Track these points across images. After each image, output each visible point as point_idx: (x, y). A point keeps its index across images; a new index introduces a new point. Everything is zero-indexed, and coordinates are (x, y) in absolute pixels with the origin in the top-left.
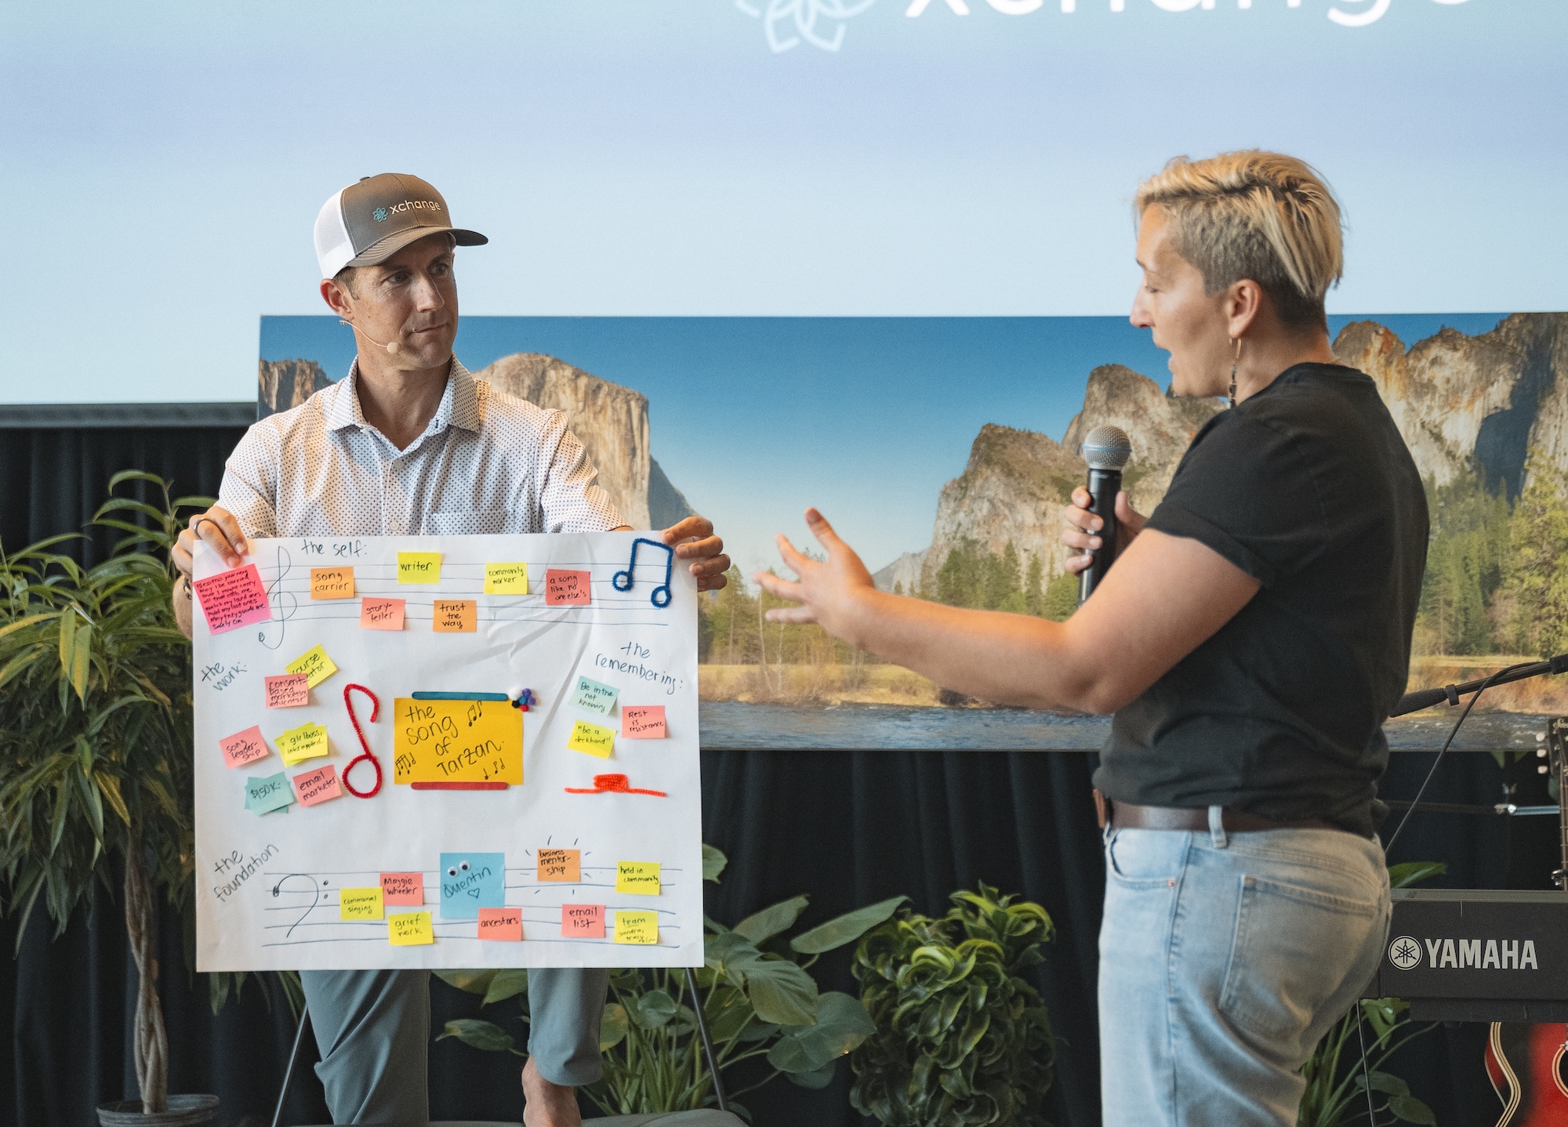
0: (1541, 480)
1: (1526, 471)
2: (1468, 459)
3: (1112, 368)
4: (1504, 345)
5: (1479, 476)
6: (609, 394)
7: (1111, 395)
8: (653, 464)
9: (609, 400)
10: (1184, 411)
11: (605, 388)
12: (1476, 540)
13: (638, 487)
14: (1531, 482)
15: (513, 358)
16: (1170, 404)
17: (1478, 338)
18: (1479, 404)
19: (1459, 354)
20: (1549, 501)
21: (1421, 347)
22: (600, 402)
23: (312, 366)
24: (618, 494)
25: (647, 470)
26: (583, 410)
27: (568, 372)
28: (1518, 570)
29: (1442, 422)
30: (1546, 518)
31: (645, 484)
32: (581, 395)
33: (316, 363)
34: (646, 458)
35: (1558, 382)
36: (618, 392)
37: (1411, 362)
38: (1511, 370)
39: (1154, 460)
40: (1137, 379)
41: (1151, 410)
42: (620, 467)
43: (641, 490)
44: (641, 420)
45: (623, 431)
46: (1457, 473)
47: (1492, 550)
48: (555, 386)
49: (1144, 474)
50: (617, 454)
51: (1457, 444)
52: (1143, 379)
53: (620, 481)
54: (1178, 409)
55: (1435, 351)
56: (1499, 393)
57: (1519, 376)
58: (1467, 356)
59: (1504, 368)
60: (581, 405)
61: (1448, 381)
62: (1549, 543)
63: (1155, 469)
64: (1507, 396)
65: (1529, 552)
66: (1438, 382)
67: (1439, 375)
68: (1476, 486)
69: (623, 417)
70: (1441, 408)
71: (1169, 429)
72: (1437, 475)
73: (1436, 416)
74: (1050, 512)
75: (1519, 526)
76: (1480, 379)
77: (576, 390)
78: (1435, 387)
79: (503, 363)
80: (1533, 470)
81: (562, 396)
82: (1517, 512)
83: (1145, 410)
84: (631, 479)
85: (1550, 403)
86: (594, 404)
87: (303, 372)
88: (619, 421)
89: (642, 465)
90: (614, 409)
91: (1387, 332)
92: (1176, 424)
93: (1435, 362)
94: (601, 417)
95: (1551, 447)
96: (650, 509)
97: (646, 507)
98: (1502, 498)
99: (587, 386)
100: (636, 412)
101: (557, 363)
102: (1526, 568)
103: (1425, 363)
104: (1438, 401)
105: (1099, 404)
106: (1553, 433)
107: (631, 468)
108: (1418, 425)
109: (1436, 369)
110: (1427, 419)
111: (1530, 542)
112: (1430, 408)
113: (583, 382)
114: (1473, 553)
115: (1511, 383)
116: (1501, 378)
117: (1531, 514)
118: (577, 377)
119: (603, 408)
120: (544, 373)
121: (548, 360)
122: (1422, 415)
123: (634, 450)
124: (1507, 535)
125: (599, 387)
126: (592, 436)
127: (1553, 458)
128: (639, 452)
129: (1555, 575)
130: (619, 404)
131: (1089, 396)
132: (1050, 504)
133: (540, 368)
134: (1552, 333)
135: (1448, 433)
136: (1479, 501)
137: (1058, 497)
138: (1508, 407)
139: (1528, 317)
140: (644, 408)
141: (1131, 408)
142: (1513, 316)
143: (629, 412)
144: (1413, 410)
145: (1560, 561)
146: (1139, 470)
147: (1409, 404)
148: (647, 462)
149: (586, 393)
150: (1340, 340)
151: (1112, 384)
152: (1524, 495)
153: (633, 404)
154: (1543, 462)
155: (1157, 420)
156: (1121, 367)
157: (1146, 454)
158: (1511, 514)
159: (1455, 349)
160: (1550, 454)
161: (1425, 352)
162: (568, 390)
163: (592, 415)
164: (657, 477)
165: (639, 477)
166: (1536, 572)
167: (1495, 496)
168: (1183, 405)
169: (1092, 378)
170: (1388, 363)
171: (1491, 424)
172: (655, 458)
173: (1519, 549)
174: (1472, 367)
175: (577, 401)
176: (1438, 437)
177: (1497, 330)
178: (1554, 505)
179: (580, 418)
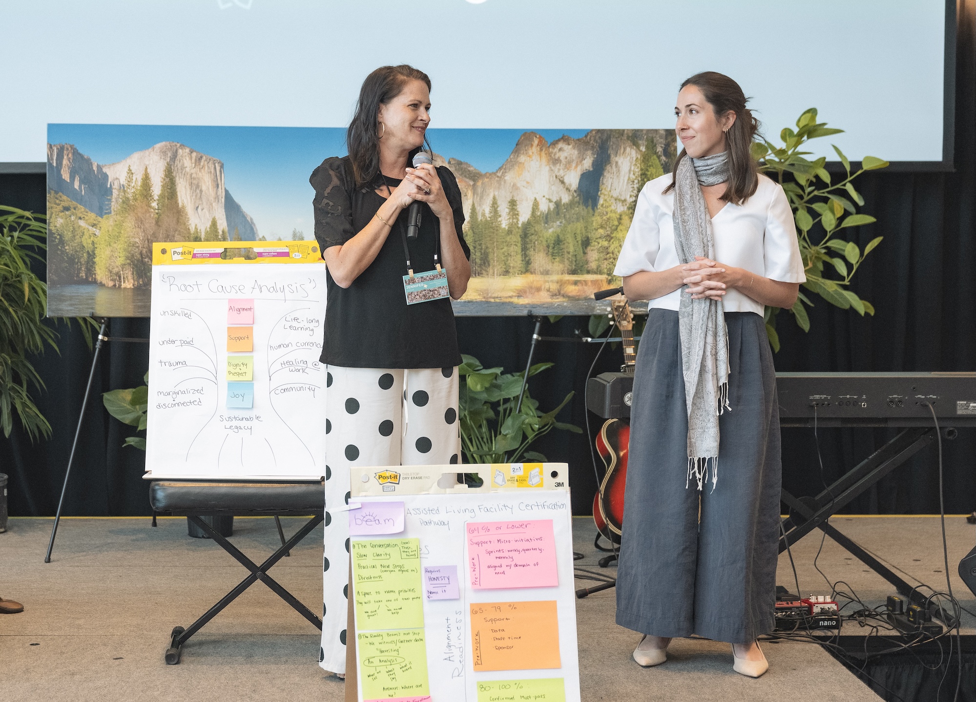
0: (605, 200)
1: (599, 197)
2: (575, 191)
4: (589, 143)
5: (580, 199)
6: (206, 160)
8: (226, 191)
9: (206, 163)
10: (456, 170)
11: (204, 158)
12: (579, 226)
13: (220, 201)
14: (601, 201)
15: (163, 143)
17: (578, 140)
18: (579, 168)
19: (570, 147)
20: (609, 210)
21: (554, 143)
22: (202, 164)
23: (71, 146)
24: (211, 204)
25: (224, 194)
26: (195, 167)
27: (187, 150)
28: (597, 239)
29: (564, 176)
30: (608, 216)
31: (223, 200)
32: (193, 161)
33: (73, 145)
34: (223, 188)
35: (611, 159)
36: (210, 160)
37: (551, 150)
38: (592, 153)
42: (212, 192)
43: (222, 203)
44: (221, 171)
45: (213, 177)
46: (571, 197)
47: (586, 230)
48: (182, 156)
50: (210, 187)
51: (570, 185)
52: (438, 156)
53: (212, 198)
55: (561, 145)
56: (588, 163)
57: (595, 156)
58: (574, 148)
59: (589, 153)
60: (194, 165)
61: (566, 158)
62: (609, 227)
64: (591, 164)
65: (601, 231)
66: (562, 158)
67: (562, 156)
68: (579, 203)
69: (213, 171)
70: (564, 169)
72: (562, 198)
73: (561, 173)
75: (597, 220)
76: (579, 157)
77: (191, 158)
78: (561, 161)
79: (158, 146)
80: (602, 196)
81: (185, 161)
82: (596, 214)
84: (217, 198)
85: (608, 167)
86: (200, 164)
87: (68, 149)
88: (211, 172)
89: (222, 192)
90: (208, 167)
91: (540, 137)
93: (560, 150)
94: (203, 171)
95: (609, 186)
96: (226, 211)
97: (224, 210)
98: (590, 208)
99: (196, 157)
100: (218, 168)
101: (182, 146)
102: (600, 238)
103: (556, 150)
104: (562, 166)
106: (610, 181)
107: (217, 193)
108: (554, 177)
109: (561, 153)
110: (558, 175)
111: (602, 227)
112: (559, 170)
113: (194, 155)
114: (578, 232)
115: (592, 159)
116: (588, 157)
117: (601, 215)
118: (191, 152)
119: (203, 166)
120: (177, 151)
121: (178, 145)
122: (556, 172)
123: (218, 186)
124: (592, 224)
125: (201, 157)
126: (199, 179)
127: (610, 191)
128: (220, 186)
129: (612, 241)
130: (211, 165)
133: (175, 148)
134: (609, 138)
135: (566, 180)
136: (580, 209)
138: (591, 169)
139: (598, 131)
140: (222, 167)
142: (592, 130)
143: (215, 168)
144: (552, 170)
145: (614, 235)
147: (550, 168)
148: (223, 191)
149: (196, 160)
150: (521, 140)
152: (598, 207)
153: (217, 165)
154: (606, 193)
158: (593, 215)
159: (569, 144)
160: (609, 189)
161: (556, 145)
162: (188, 159)
163: (198, 170)
164: (228, 198)
165: (220, 198)
166: (604, 239)
167: (587, 207)
168: (456, 167)
170: (541, 150)
171: (584, 176)
172: (227, 189)
173: (597, 230)
174: (576, 152)
175: (192, 163)
176: (563, 182)
177: (586, 136)
178: (611, 211)
179: (193, 171)
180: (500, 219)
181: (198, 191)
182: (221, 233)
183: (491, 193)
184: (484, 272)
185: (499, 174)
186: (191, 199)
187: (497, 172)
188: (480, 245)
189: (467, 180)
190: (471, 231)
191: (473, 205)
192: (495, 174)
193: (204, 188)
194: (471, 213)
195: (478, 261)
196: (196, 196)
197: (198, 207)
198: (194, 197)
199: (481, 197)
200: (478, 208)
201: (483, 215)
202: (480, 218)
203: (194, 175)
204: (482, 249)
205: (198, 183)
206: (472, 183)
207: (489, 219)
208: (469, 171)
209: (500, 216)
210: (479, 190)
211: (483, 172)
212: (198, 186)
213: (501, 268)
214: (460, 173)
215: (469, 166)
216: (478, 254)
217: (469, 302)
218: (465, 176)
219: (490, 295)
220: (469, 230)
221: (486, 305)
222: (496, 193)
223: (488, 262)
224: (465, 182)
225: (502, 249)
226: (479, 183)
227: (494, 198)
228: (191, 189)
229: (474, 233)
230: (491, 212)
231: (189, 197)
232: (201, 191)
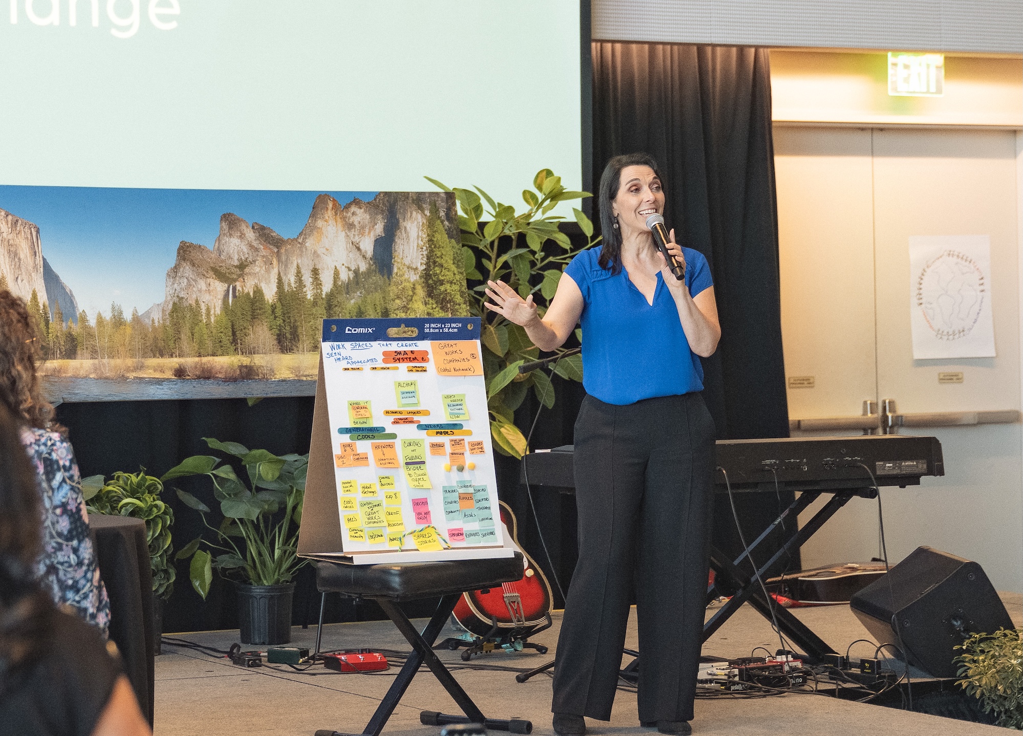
0: (399, 268)
1: (394, 265)
2: (371, 259)
3: (229, 214)
4: (379, 206)
5: (376, 266)
6: (21, 225)
7: (230, 228)
8: (44, 260)
9: (22, 228)
11: (20, 221)
12: (378, 296)
13: (40, 272)
14: (395, 270)
16: (254, 233)
17: (368, 203)
18: (372, 234)
19: (362, 210)
20: (403, 278)
21: (347, 207)
22: (18, 229)
24: (30, 274)
25: (42, 263)
26: (11, 233)
27: (3, 213)
28: (395, 310)
29: (359, 242)
30: (402, 286)
31: (42, 269)
32: (10, 225)
34: (41, 257)
35: (400, 224)
36: (25, 223)
37: (345, 214)
38: (383, 218)
39: (250, 259)
40: (240, 220)
41: (247, 235)
42: (30, 261)
44: (37, 237)
45: (30, 244)
46: (368, 265)
47: (384, 301)
49: (247, 265)
50: (28, 255)
51: (366, 252)
52: (242, 220)
53: (30, 268)
54: (258, 235)
55: (353, 209)
56: (379, 229)
57: (386, 221)
58: (365, 211)
59: (380, 217)
60: (10, 229)
61: (359, 223)
62: (405, 298)
63: (251, 263)
64: (382, 230)
65: (397, 301)
66: (356, 223)
67: (356, 220)
68: (375, 271)
69: (29, 237)
70: (358, 235)
71: (255, 244)
72: (360, 266)
73: (357, 239)
74: (211, 283)
75: (393, 290)
76: (371, 222)
77: (7, 222)
78: (355, 225)
80: (396, 264)
81: (1, 225)
82: (392, 284)
83: (245, 235)
84: (35, 267)
85: (398, 233)
86: (16, 229)
88: (27, 238)
90: (25, 232)
91: (334, 199)
92: (258, 242)
93: (353, 214)
94: (19, 236)
95: (401, 254)
96: (44, 281)
98: (386, 277)
99: (12, 221)
100: (34, 234)
102: (398, 309)
103: (350, 214)
104: (356, 233)
105: (226, 232)
106: (401, 247)
107: (35, 262)
108: (351, 243)
109: (354, 217)
110: (354, 240)
111: (398, 298)
112: (354, 235)
113: (10, 218)
114: (377, 303)
115: (383, 224)
116: (379, 222)
117: (397, 284)
118: (7, 215)
119: (20, 231)
122: (352, 238)
123: (35, 253)
124: (389, 294)
125: (17, 221)
126: (16, 246)
127: (402, 259)
128: (37, 254)
129: (409, 312)
130: (27, 230)
131: (222, 227)
132: (211, 280)
134: (396, 201)
135: (362, 247)
136: (377, 278)
137: (214, 276)
138: (383, 235)
139: (386, 193)
140: (38, 232)
141: (239, 234)
142: (380, 193)
143: (31, 233)
144: (348, 236)
145: (410, 306)
146: (245, 263)
147: (346, 233)
148: (41, 259)
149: (12, 224)
150: (317, 203)
151: (230, 222)
152: (393, 276)
153: (32, 229)
154: (399, 261)
155: (249, 240)
156: (232, 215)
157: (247, 256)
158: (389, 284)
159: (361, 208)
160: (401, 257)
161: (349, 209)
162: (3, 223)
163: (15, 235)
164: (46, 266)
165: (39, 267)
166: (401, 311)
167: (383, 276)
168: (259, 233)
169: (221, 220)
170: (336, 214)
171: (378, 242)
173: (394, 301)
174: (368, 217)
175: (8, 228)
176: (359, 249)
177: (375, 200)
178: (405, 280)
179: (10, 237)
180: (305, 290)
181: (17, 260)
182: (42, 307)
183: (295, 261)
184: (294, 348)
185: (300, 241)
186: (10, 269)
187: (298, 238)
188: (289, 318)
189: (271, 247)
190: (279, 303)
191: (279, 274)
192: (296, 240)
193: (22, 256)
194: (278, 283)
195: (288, 335)
196: (15, 266)
197: (17, 278)
198: (13, 266)
199: (286, 266)
200: (284, 278)
201: (289, 285)
202: (286, 288)
203: (11, 242)
204: (290, 322)
205: (16, 250)
206: (276, 250)
207: (295, 289)
208: (272, 236)
209: (305, 287)
210: (284, 258)
211: (286, 238)
212: (16, 254)
213: (310, 343)
214: (264, 239)
215: (272, 231)
216: (288, 328)
217: (283, 381)
218: (269, 243)
219: (301, 373)
220: (277, 302)
221: (298, 385)
222: (299, 261)
223: (298, 336)
224: (270, 249)
225: (310, 322)
226: (283, 251)
227: (298, 267)
228: (9, 257)
229: (282, 305)
230: (296, 282)
231: (8, 267)
232: (19, 259)
